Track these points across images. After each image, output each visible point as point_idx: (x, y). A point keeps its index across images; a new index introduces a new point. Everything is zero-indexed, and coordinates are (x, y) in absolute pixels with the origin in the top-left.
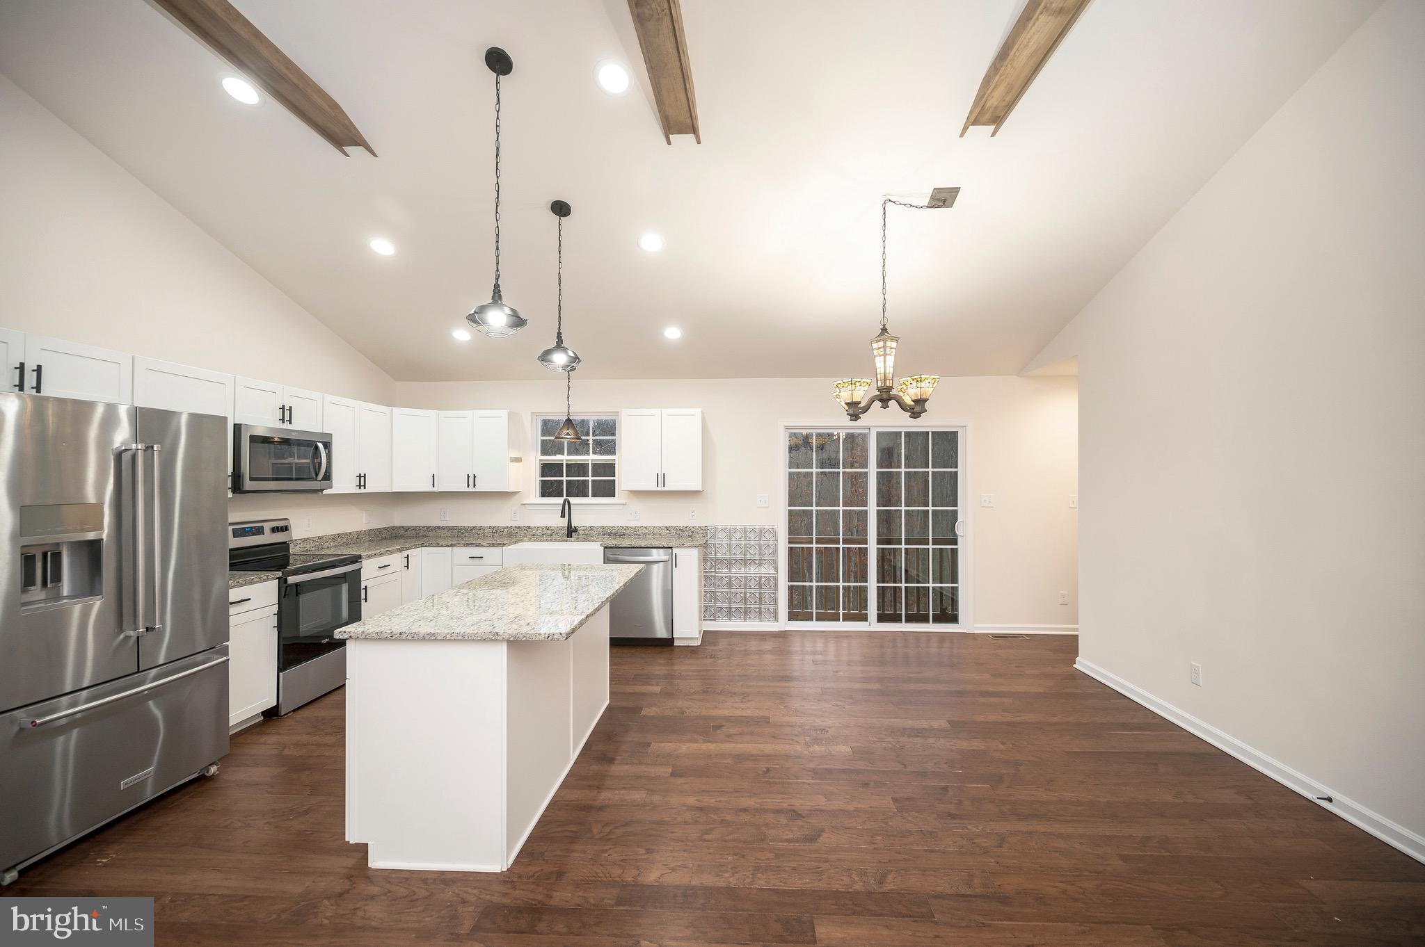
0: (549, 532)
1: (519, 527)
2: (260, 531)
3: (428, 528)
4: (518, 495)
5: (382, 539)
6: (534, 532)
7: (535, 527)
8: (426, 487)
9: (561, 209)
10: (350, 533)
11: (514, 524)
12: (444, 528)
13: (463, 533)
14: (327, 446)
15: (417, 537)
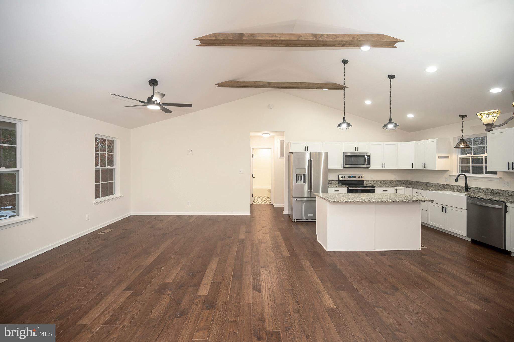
0: (460, 188)
1: (448, 185)
2: (355, 177)
3: (417, 182)
4: (449, 172)
5: (402, 184)
6: (453, 187)
7: (454, 185)
8: (410, 168)
9: (391, 77)
10: (387, 181)
11: (446, 183)
12: (422, 182)
13: (428, 185)
14: (369, 156)
15: (415, 185)
